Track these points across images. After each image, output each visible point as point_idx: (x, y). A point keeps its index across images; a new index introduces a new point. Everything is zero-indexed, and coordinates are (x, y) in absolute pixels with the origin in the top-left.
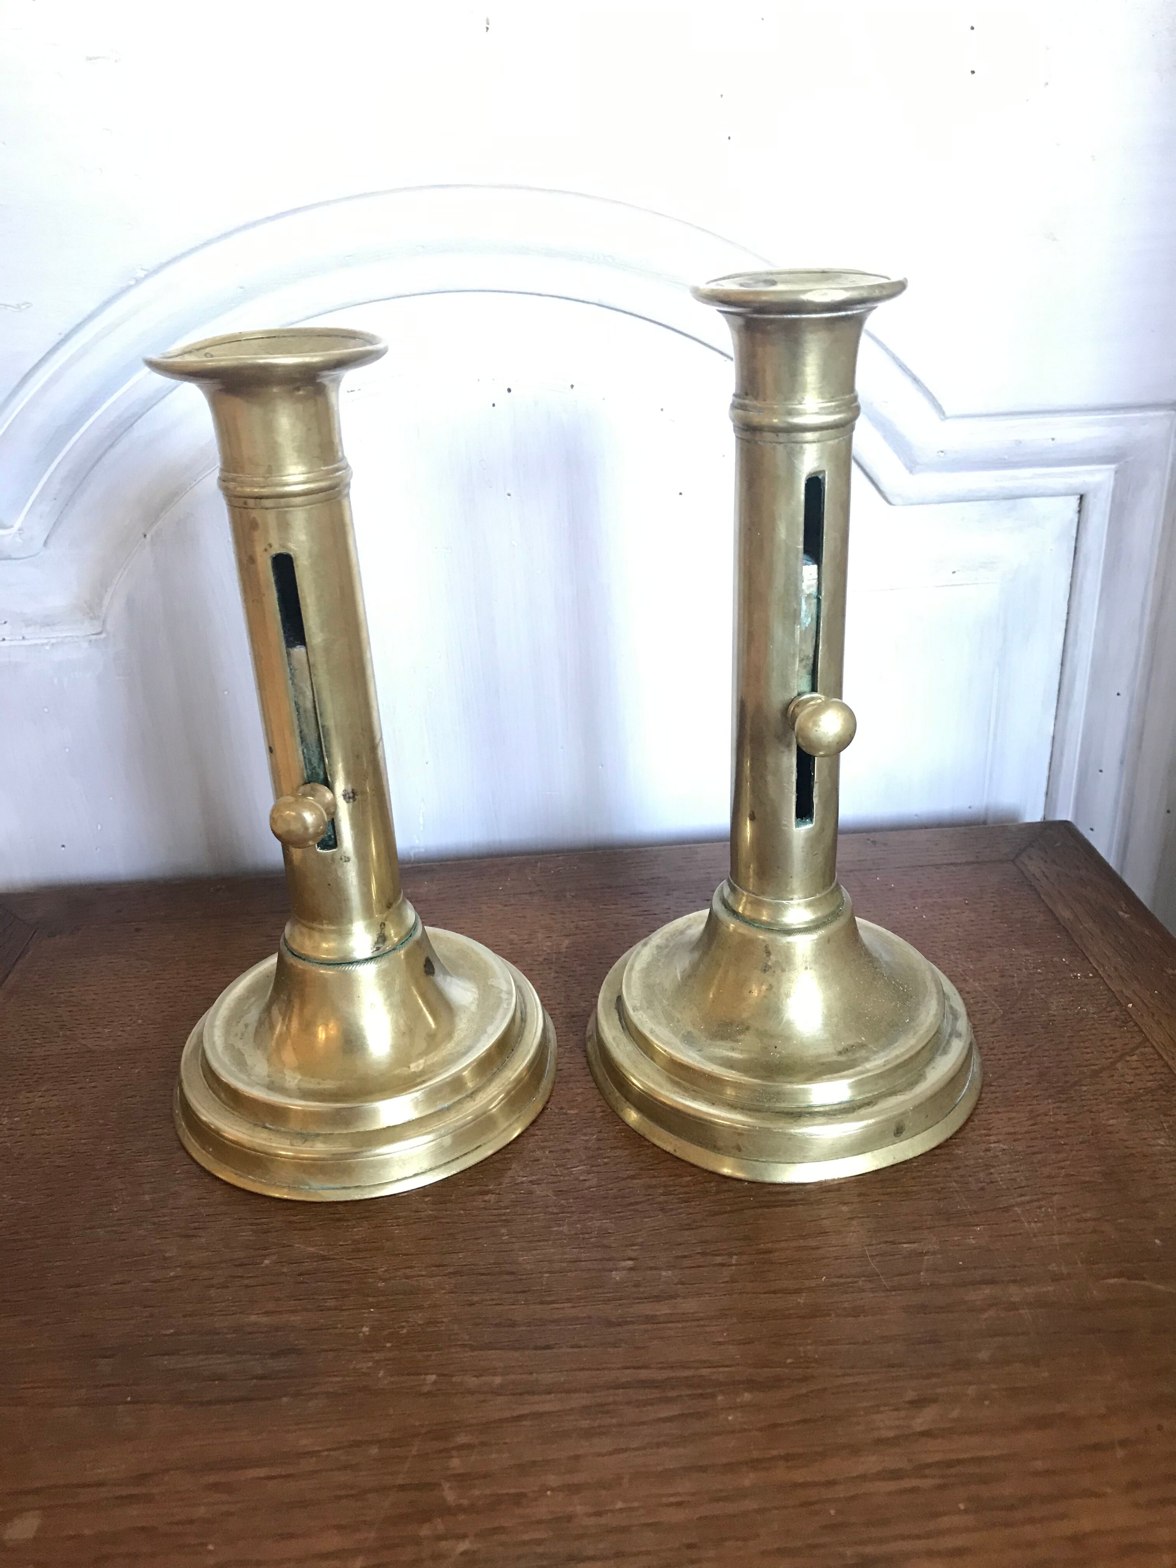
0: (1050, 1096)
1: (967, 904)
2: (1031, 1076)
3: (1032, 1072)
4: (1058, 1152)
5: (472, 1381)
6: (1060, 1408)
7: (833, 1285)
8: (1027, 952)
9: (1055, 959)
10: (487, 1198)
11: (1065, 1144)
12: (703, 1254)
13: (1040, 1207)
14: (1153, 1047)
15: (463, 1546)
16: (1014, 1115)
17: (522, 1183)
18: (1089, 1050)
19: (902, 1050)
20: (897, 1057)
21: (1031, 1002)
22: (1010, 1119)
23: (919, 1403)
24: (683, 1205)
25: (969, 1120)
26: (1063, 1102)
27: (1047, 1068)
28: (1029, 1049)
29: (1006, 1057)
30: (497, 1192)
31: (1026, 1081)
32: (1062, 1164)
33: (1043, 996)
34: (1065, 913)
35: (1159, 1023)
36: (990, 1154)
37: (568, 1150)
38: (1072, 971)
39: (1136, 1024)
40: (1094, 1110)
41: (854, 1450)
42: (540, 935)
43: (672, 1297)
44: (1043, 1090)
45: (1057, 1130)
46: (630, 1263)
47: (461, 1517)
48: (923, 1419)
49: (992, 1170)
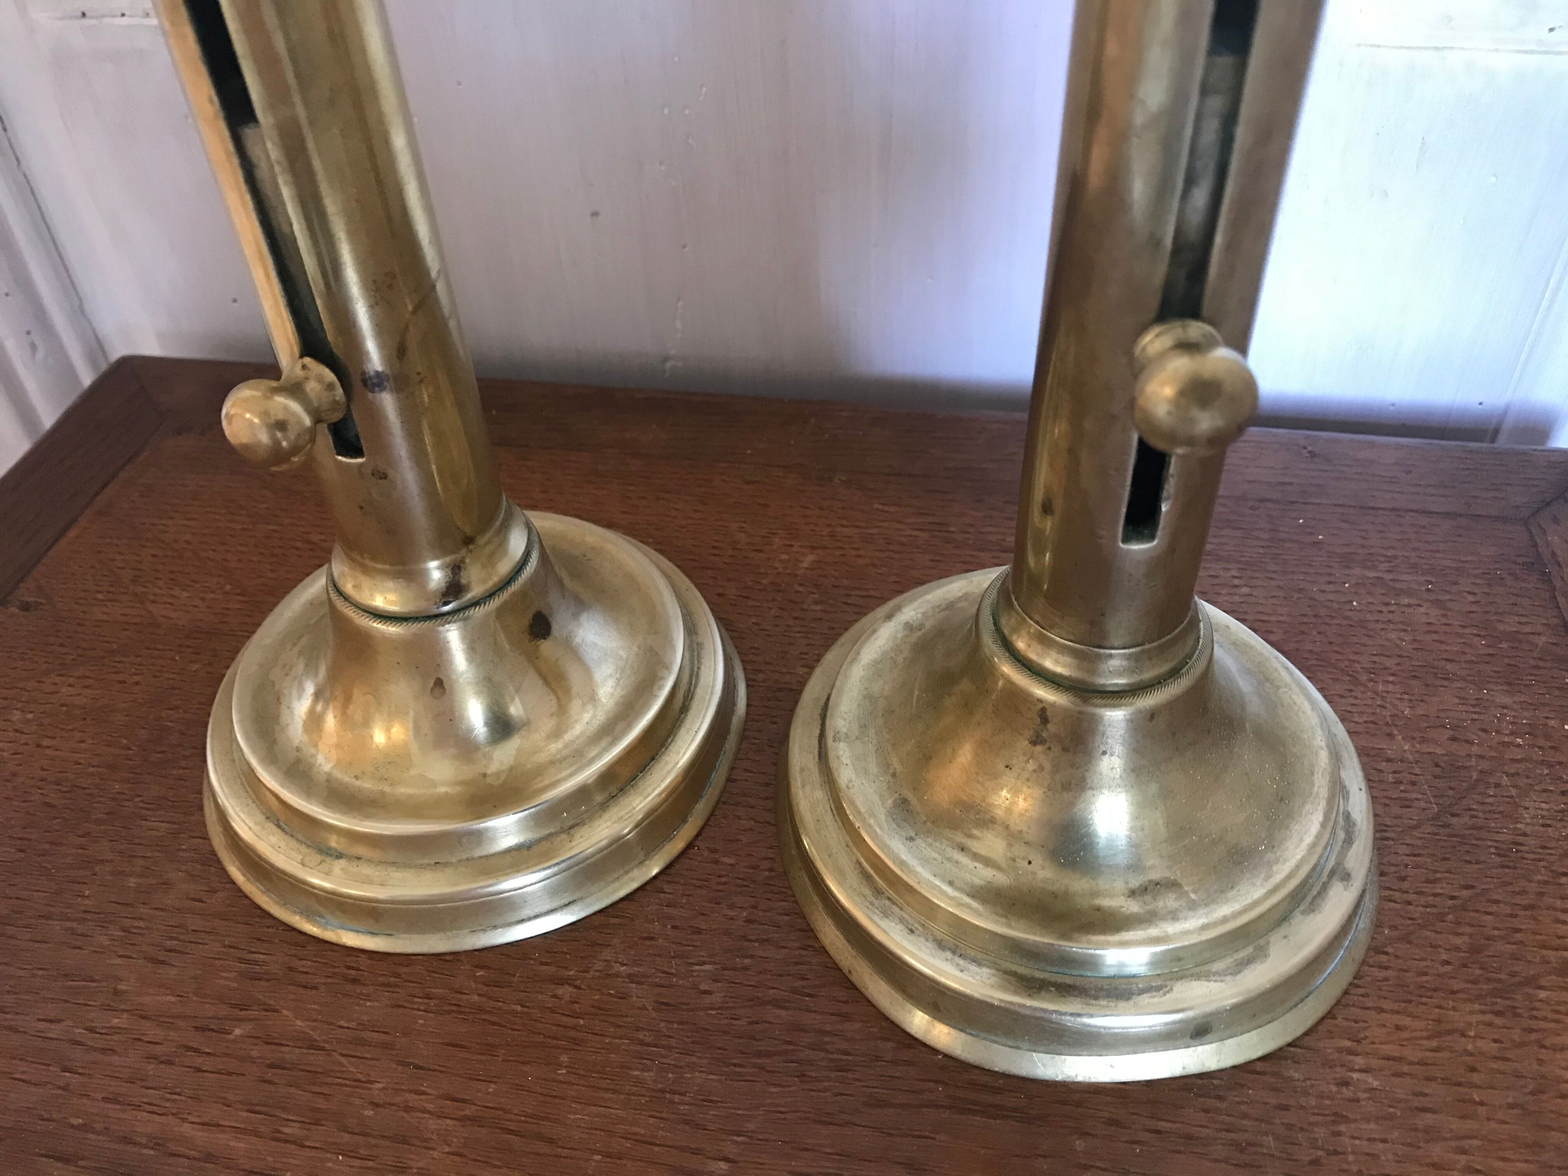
0: (1479, 997)
1: (1428, 590)
2: (1457, 949)
3: (1458, 941)
4: (1465, 1117)
8: (1507, 700)
9: (1552, 723)
10: (560, 991)
11: (1481, 1103)
16: (1406, 1021)
17: (617, 975)
21: (1491, 800)
22: (1398, 1028)
24: (833, 1075)
25: (1329, 1015)
26: (1498, 1014)
27: (1488, 939)
28: (1465, 893)
29: (1423, 900)
30: (578, 983)
31: (1444, 957)
32: (1466, 1143)
33: (1514, 792)
36: (1347, 1092)
37: (699, 931)
40: (1547, 1043)
42: (777, 540)
44: (1468, 981)
45: (1473, 1070)
49: (1342, 1128)
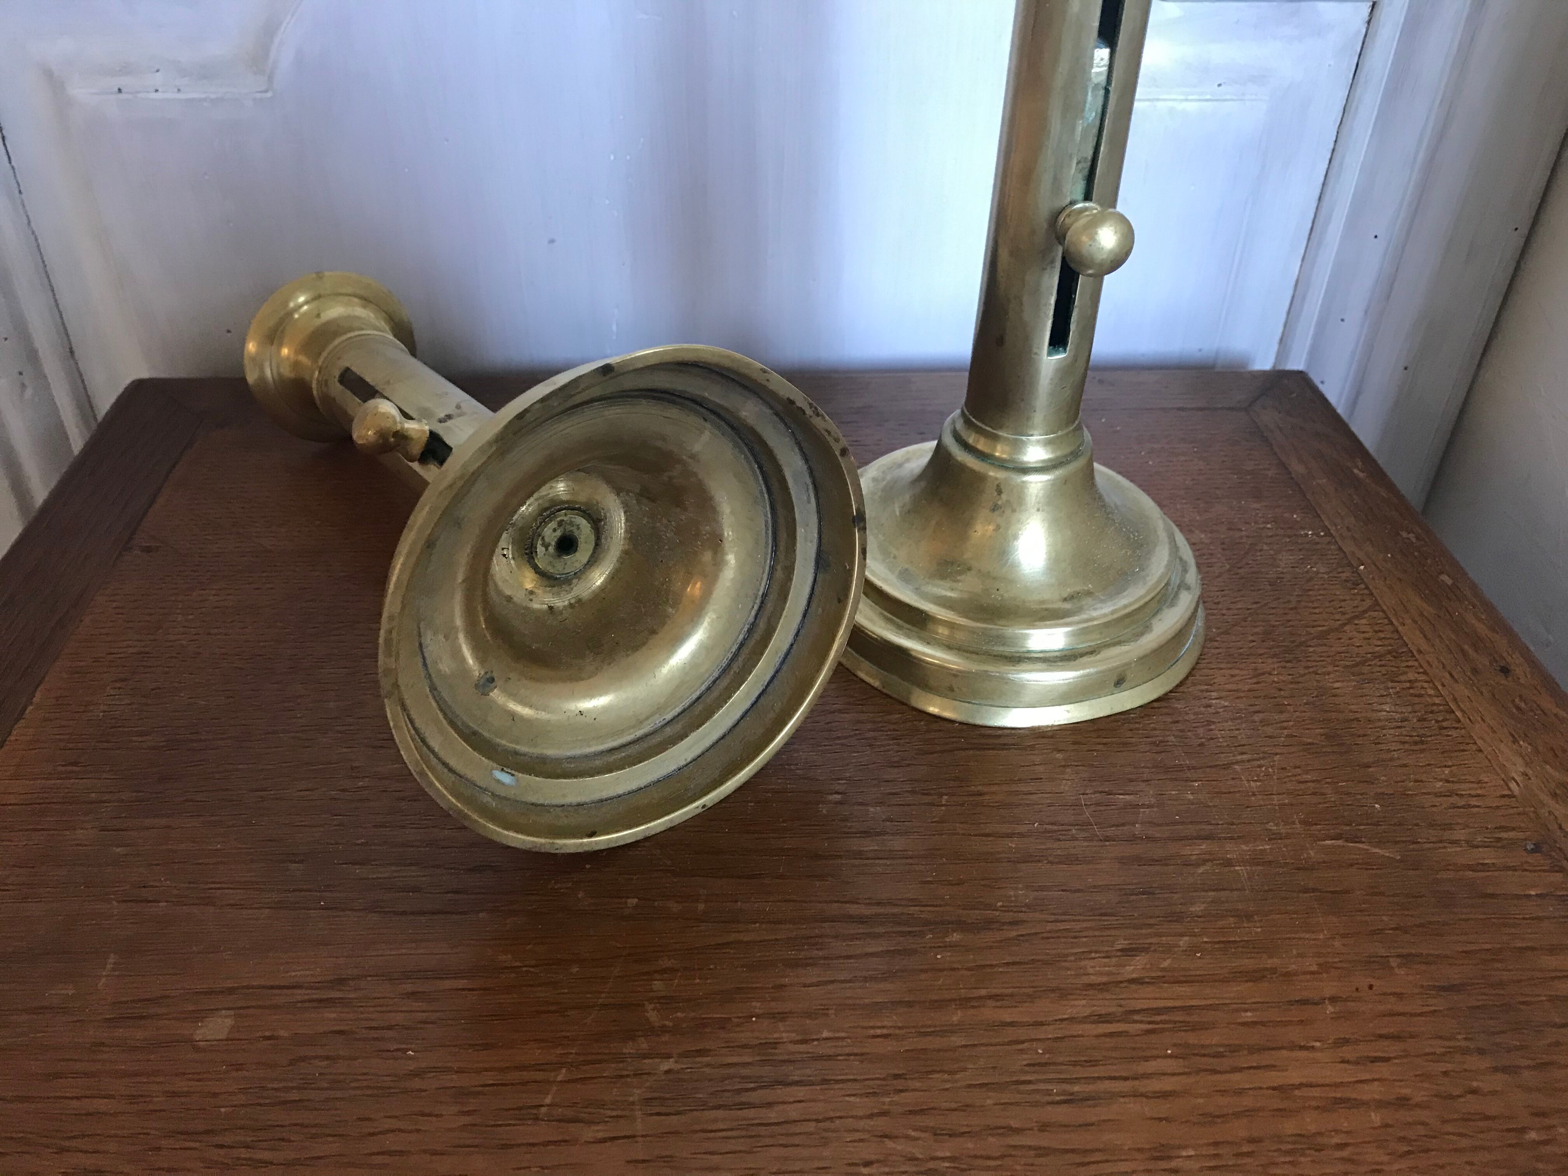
0: (1274, 656)
1: (1196, 452)
2: (1257, 633)
3: (1257, 630)
4: (1281, 712)
5: (674, 907)
6: (1270, 963)
7: (1046, 831)
8: (1256, 506)
9: (1286, 515)
11: (1289, 705)
12: (913, 792)
13: (1260, 766)
14: (1383, 611)
15: (666, 1066)
16: (1236, 672)
18: (1317, 611)
19: (1131, 600)
20: (1125, 607)
21: (1259, 558)
22: (1233, 676)
23: (1129, 952)
24: (891, 742)
25: (1190, 674)
26: (1288, 662)
27: (1274, 626)
28: (1255, 606)
29: (1231, 612)
31: (1251, 638)
32: (1285, 724)
33: (1272, 552)
34: (1297, 468)
35: (1390, 587)
36: (1211, 710)
38: (1303, 528)
39: (1367, 588)
40: (1319, 672)
41: (1063, 993)
43: (879, 834)
44: (1267, 648)
45: (1280, 690)
46: (838, 797)
47: (666, 1038)
48: (1135, 967)
49: (1213, 727)
